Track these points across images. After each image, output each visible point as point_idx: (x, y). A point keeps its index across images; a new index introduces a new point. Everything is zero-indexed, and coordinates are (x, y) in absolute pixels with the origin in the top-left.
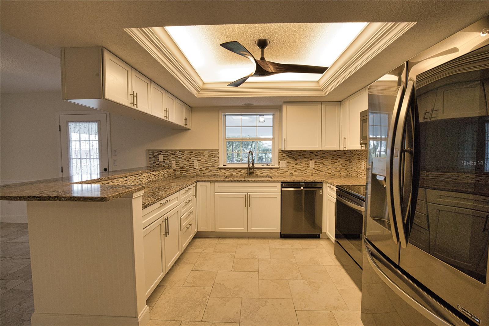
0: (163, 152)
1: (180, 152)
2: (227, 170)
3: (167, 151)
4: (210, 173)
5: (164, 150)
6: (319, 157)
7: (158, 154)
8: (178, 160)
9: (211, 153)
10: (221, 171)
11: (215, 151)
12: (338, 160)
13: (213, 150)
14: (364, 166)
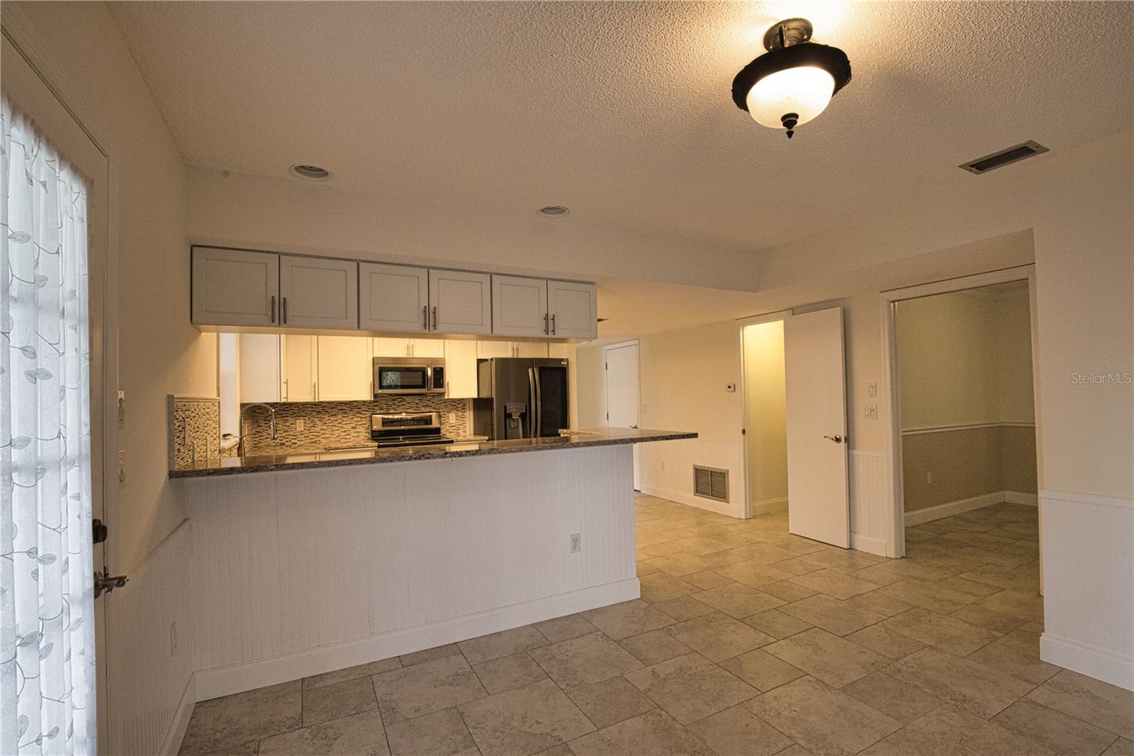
14: (303, 425)
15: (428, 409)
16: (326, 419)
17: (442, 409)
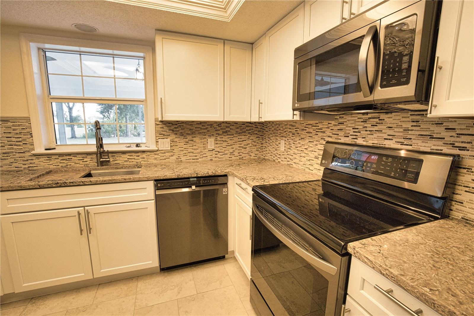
2: (53, 157)
4: (14, 165)
6: (220, 132)
9: (10, 124)
10: (41, 160)
11: (20, 121)
12: (247, 137)
13: (16, 118)
14: (284, 145)
16: (298, 142)
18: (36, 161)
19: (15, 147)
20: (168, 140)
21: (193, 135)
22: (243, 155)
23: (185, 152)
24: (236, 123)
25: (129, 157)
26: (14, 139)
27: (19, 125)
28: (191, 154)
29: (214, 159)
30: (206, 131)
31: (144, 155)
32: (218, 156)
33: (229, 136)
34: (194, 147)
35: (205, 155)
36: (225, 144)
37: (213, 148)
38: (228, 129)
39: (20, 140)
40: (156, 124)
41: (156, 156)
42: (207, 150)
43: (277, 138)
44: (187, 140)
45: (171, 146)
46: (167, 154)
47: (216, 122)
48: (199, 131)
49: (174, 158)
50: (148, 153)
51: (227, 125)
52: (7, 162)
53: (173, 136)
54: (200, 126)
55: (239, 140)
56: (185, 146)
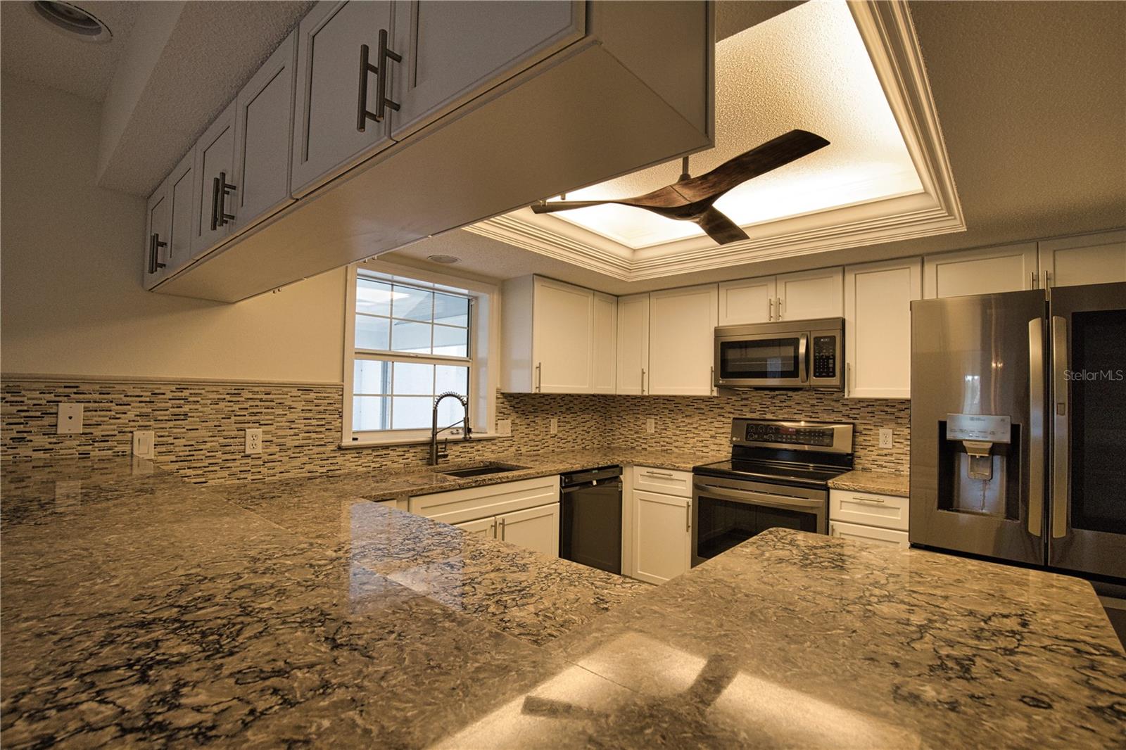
0: (83, 388)
1: (181, 390)
3: (106, 387)
5: (92, 381)
6: (563, 409)
7: (51, 397)
8: (171, 424)
9: (312, 395)
12: (590, 416)
14: (653, 425)
15: (833, 417)
17: (863, 418)
18: (340, 460)
19: (314, 436)
20: (509, 421)
21: (536, 414)
22: (587, 443)
23: (526, 439)
24: (579, 396)
25: (461, 450)
26: (314, 422)
27: (325, 398)
28: (533, 443)
29: (556, 450)
30: (549, 407)
31: (479, 447)
32: (561, 445)
33: (572, 415)
34: (536, 432)
35: (546, 444)
36: (568, 426)
37: (556, 432)
38: (571, 405)
39: (323, 423)
40: (498, 398)
41: (494, 447)
42: (549, 436)
43: (638, 416)
44: (528, 421)
45: (512, 431)
46: (506, 444)
47: (559, 395)
48: (541, 407)
49: (513, 449)
50: (485, 443)
51: (571, 399)
52: (297, 463)
53: (514, 416)
54: (543, 400)
55: (583, 420)
56: (526, 431)
